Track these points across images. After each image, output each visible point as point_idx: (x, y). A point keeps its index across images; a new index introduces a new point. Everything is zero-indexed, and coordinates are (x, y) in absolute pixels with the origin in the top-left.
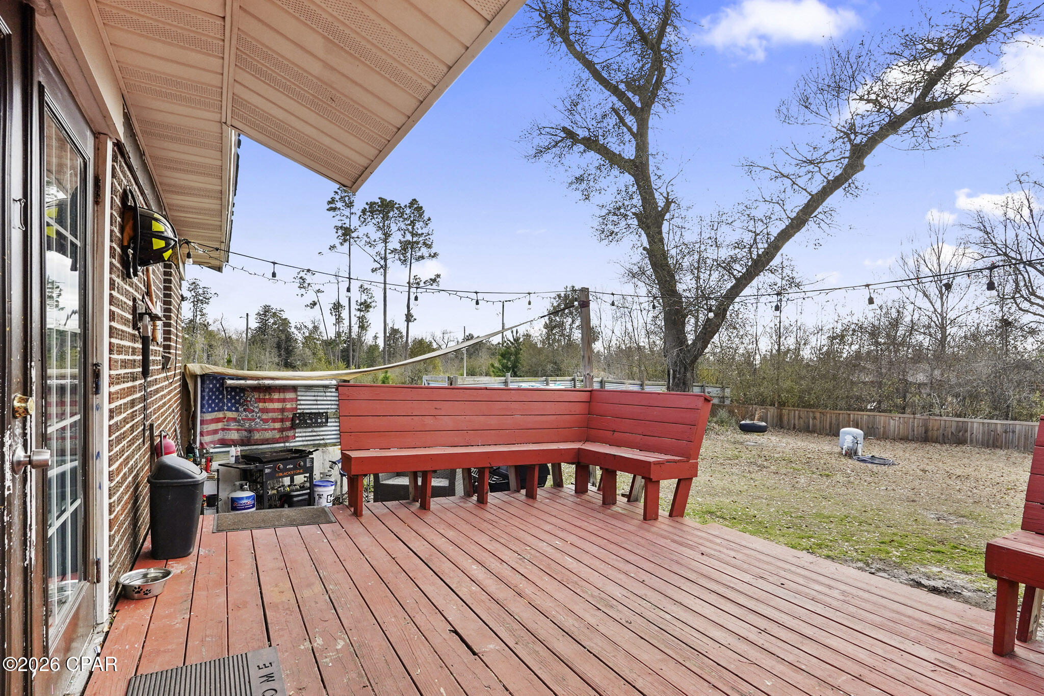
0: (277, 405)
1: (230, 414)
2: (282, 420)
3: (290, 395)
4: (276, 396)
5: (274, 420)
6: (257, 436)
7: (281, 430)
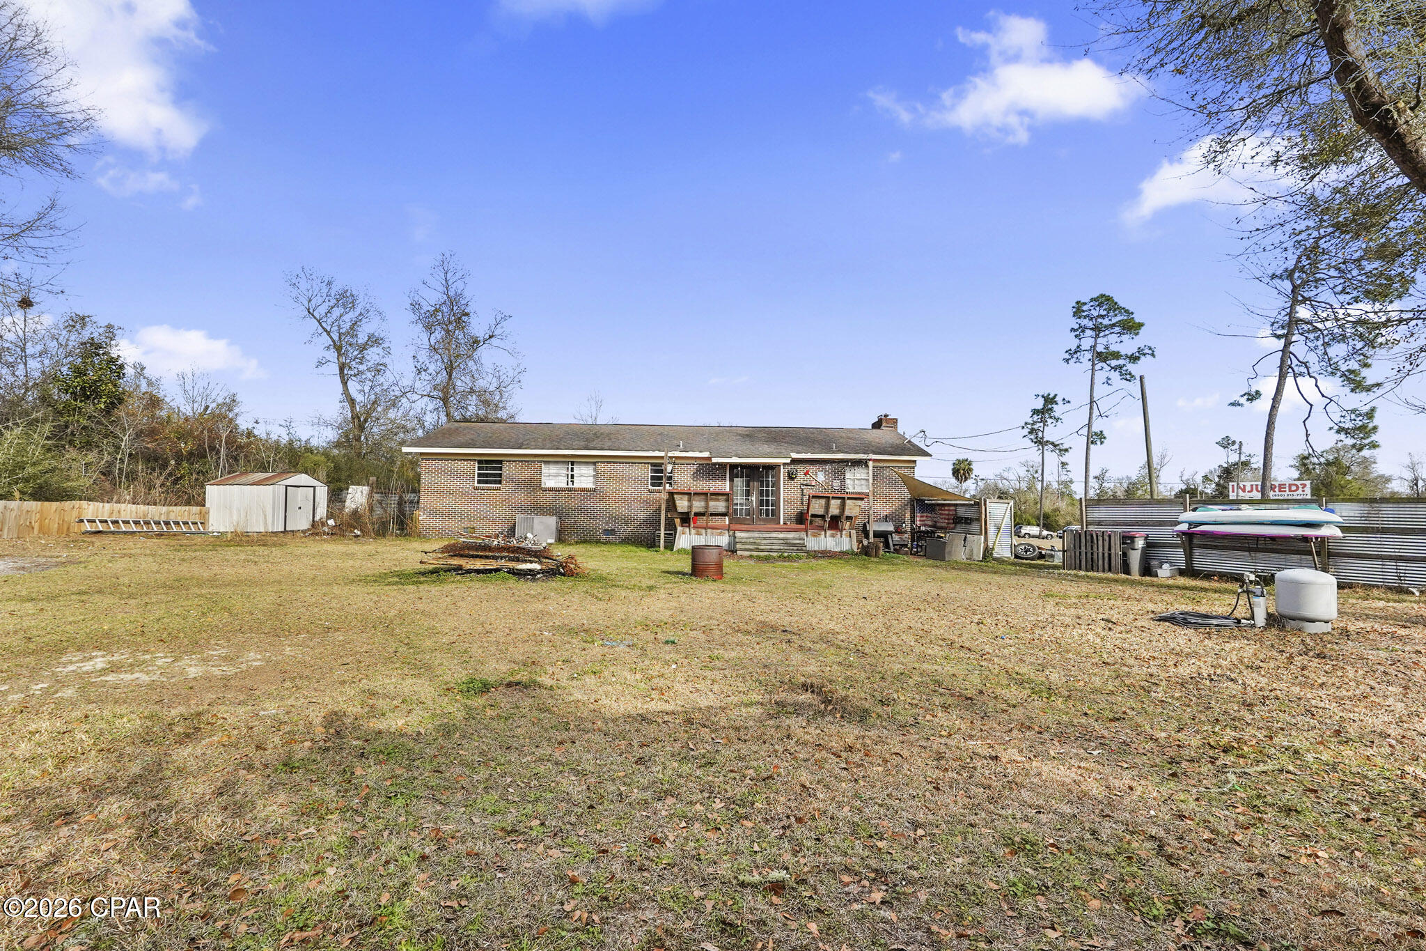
0: (947, 512)
1: (929, 515)
2: (948, 519)
3: (952, 508)
4: (946, 508)
5: (945, 519)
6: (938, 524)
7: (948, 523)
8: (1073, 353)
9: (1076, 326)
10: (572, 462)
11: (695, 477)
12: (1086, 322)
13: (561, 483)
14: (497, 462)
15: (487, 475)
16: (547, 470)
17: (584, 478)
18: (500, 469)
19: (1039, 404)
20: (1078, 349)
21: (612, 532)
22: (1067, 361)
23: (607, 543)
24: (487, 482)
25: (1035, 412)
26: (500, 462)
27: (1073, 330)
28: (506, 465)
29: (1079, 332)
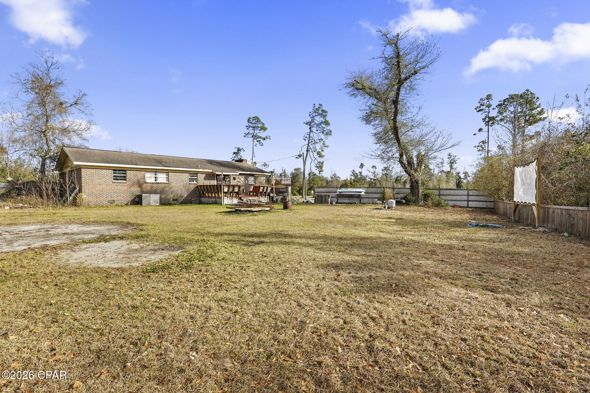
8: (246, 135)
9: (248, 125)
10: (156, 171)
11: (205, 179)
12: (250, 124)
13: (153, 180)
14: (124, 170)
15: (117, 176)
16: (148, 175)
17: (162, 178)
18: (125, 174)
19: (236, 151)
20: (248, 133)
21: (176, 200)
22: (245, 136)
23: (175, 204)
24: (117, 179)
25: (234, 153)
26: (125, 171)
27: (247, 126)
28: (128, 172)
29: (248, 127)
